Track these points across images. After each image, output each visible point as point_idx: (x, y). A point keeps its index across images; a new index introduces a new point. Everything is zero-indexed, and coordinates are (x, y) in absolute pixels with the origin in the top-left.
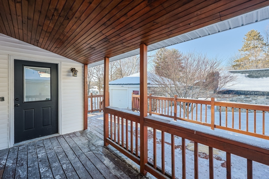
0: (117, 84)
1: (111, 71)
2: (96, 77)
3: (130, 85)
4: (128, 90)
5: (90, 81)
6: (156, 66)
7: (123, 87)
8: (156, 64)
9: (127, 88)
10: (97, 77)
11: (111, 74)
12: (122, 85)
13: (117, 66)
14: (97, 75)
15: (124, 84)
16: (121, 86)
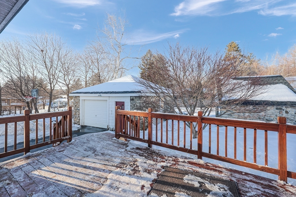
0: (92, 93)
1: (86, 76)
2: (62, 83)
3: (111, 93)
4: (108, 101)
5: (53, 89)
6: (142, 72)
7: (101, 96)
8: (142, 71)
9: (107, 99)
10: (65, 83)
11: (86, 79)
12: (99, 94)
13: (93, 70)
14: (65, 81)
15: (102, 93)
16: (97, 95)
